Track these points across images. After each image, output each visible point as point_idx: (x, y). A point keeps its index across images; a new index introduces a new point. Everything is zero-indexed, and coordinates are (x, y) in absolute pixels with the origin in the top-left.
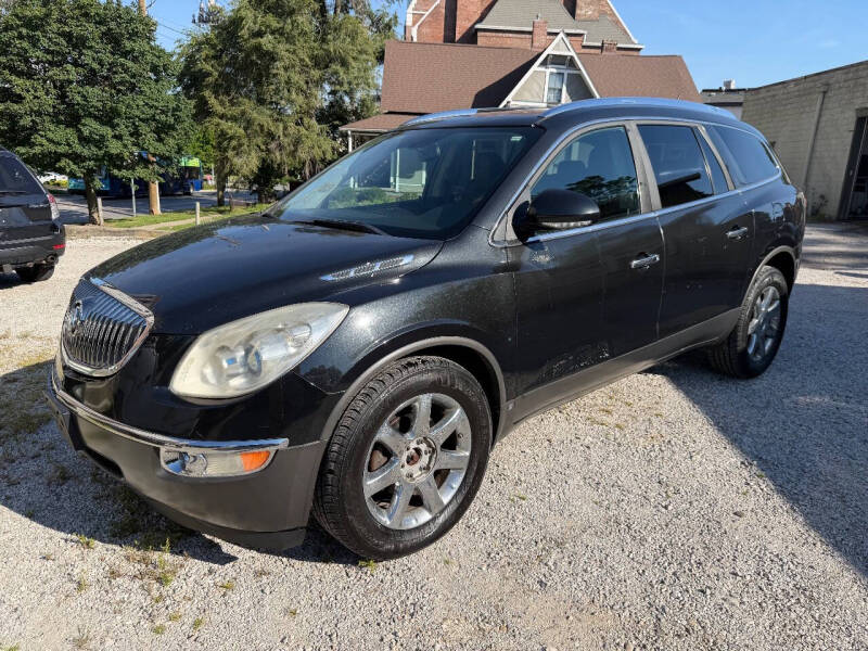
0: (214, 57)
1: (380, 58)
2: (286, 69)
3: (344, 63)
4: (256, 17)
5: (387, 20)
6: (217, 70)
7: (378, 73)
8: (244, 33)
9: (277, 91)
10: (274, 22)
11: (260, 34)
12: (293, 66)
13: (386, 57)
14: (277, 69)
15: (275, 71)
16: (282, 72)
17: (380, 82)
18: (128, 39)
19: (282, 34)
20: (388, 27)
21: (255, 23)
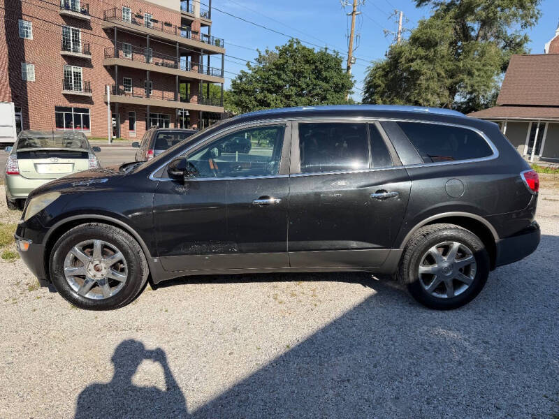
0: (383, 76)
1: (504, 68)
2: (427, 80)
3: (470, 74)
4: (411, 50)
5: (518, 40)
6: (384, 83)
7: (499, 79)
8: (403, 60)
9: (419, 94)
10: (422, 52)
11: (412, 60)
12: (432, 78)
13: (509, 67)
14: (421, 80)
15: (419, 82)
16: (424, 82)
17: (500, 85)
18: (325, 71)
19: (426, 59)
20: (519, 45)
21: (410, 54)
